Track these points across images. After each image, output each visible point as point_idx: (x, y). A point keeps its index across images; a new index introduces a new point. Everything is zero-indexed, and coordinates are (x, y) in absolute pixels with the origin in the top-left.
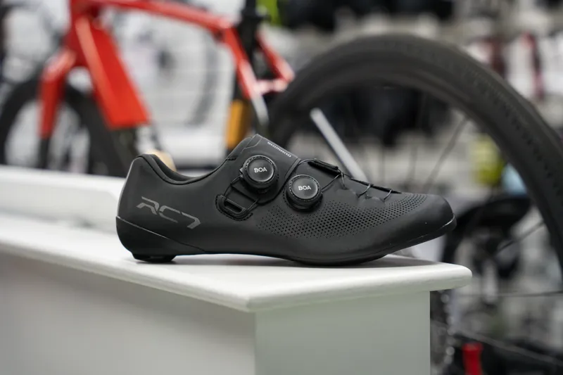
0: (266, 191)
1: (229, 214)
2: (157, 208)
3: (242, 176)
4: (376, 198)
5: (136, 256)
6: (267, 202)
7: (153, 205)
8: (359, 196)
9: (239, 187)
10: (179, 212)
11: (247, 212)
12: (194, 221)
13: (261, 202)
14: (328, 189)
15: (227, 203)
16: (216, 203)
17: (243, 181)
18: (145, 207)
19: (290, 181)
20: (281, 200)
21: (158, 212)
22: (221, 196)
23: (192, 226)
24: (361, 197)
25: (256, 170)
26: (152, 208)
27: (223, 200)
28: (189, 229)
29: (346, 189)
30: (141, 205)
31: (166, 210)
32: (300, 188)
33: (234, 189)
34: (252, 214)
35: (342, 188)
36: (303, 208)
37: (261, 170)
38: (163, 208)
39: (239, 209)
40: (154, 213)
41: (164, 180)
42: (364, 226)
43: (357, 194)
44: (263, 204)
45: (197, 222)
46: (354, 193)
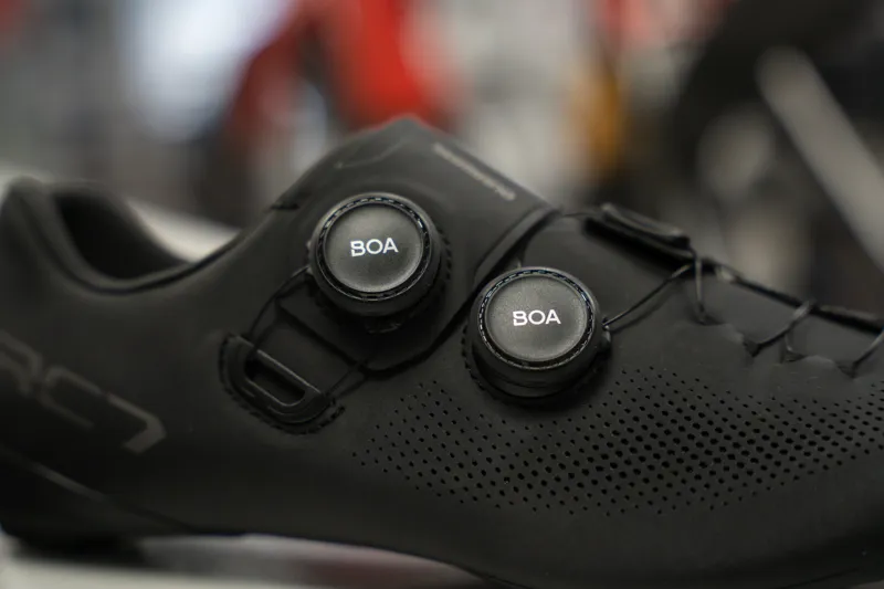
1: (258, 405)
2: (35, 374)
3: (310, 270)
4: (820, 360)
6: (402, 368)
8: (756, 349)
9: (302, 307)
11: (323, 402)
13: (372, 366)
15: (255, 367)
16: (221, 363)
17: (310, 284)
19: (488, 292)
20: (450, 363)
21: (37, 386)
22: (240, 339)
23: (138, 444)
25: (358, 248)
26: (19, 373)
27: (244, 354)
28: (129, 453)
29: (709, 321)
31: (60, 382)
32: (520, 318)
33: (285, 317)
34: (342, 409)
35: (695, 319)
36: (524, 393)
37: (374, 246)
38: (56, 373)
39: (296, 391)
42: (758, 473)
43: (746, 344)
44: (386, 374)
45: (154, 430)
46: (738, 338)
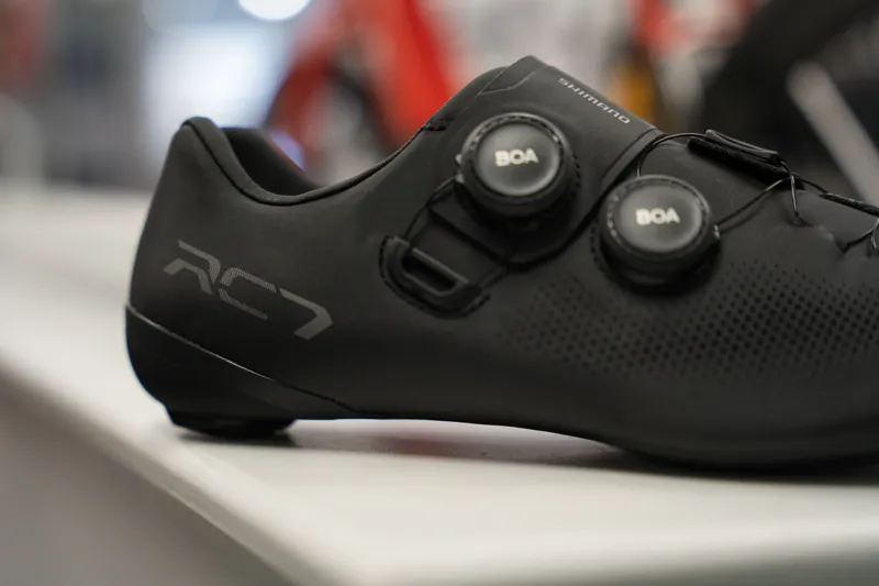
0: (533, 226)
1: (416, 296)
2: (214, 274)
3: (460, 179)
5: (177, 417)
7: (204, 265)
8: (845, 247)
9: (454, 213)
10: (272, 287)
11: (472, 291)
12: (311, 315)
13: (516, 259)
14: (748, 218)
15: (411, 263)
16: (381, 261)
17: (460, 190)
18: (184, 270)
19: (614, 197)
20: (581, 258)
21: (216, 286)
22: (397, 239)
23: (307, 331)
24: (854, 249)
25: (503, 158)
26: (201, 275)
27: (401, 252)
28: (301, 339)
29: (803, 223)
30: (175, 267)
31: (237, 280)
32: (644, 217)
33: (437, 220)
34: (487, 298)
35: (790, 222)
37: (517, 157)
38: (233, 273)
39: (445, 282)
40: (206, 288)
41: (241, 191)
43: (838, 243)
44: (523, 268)
45: (322, 319)
46: (830, 237)
